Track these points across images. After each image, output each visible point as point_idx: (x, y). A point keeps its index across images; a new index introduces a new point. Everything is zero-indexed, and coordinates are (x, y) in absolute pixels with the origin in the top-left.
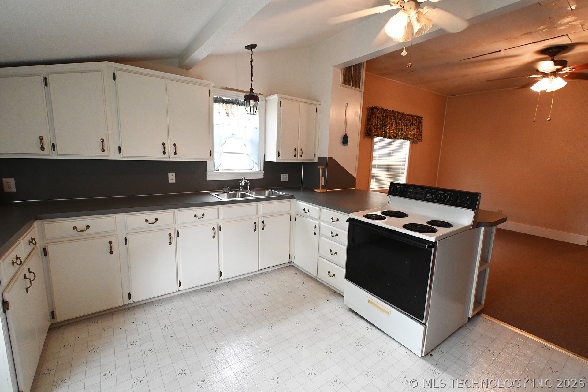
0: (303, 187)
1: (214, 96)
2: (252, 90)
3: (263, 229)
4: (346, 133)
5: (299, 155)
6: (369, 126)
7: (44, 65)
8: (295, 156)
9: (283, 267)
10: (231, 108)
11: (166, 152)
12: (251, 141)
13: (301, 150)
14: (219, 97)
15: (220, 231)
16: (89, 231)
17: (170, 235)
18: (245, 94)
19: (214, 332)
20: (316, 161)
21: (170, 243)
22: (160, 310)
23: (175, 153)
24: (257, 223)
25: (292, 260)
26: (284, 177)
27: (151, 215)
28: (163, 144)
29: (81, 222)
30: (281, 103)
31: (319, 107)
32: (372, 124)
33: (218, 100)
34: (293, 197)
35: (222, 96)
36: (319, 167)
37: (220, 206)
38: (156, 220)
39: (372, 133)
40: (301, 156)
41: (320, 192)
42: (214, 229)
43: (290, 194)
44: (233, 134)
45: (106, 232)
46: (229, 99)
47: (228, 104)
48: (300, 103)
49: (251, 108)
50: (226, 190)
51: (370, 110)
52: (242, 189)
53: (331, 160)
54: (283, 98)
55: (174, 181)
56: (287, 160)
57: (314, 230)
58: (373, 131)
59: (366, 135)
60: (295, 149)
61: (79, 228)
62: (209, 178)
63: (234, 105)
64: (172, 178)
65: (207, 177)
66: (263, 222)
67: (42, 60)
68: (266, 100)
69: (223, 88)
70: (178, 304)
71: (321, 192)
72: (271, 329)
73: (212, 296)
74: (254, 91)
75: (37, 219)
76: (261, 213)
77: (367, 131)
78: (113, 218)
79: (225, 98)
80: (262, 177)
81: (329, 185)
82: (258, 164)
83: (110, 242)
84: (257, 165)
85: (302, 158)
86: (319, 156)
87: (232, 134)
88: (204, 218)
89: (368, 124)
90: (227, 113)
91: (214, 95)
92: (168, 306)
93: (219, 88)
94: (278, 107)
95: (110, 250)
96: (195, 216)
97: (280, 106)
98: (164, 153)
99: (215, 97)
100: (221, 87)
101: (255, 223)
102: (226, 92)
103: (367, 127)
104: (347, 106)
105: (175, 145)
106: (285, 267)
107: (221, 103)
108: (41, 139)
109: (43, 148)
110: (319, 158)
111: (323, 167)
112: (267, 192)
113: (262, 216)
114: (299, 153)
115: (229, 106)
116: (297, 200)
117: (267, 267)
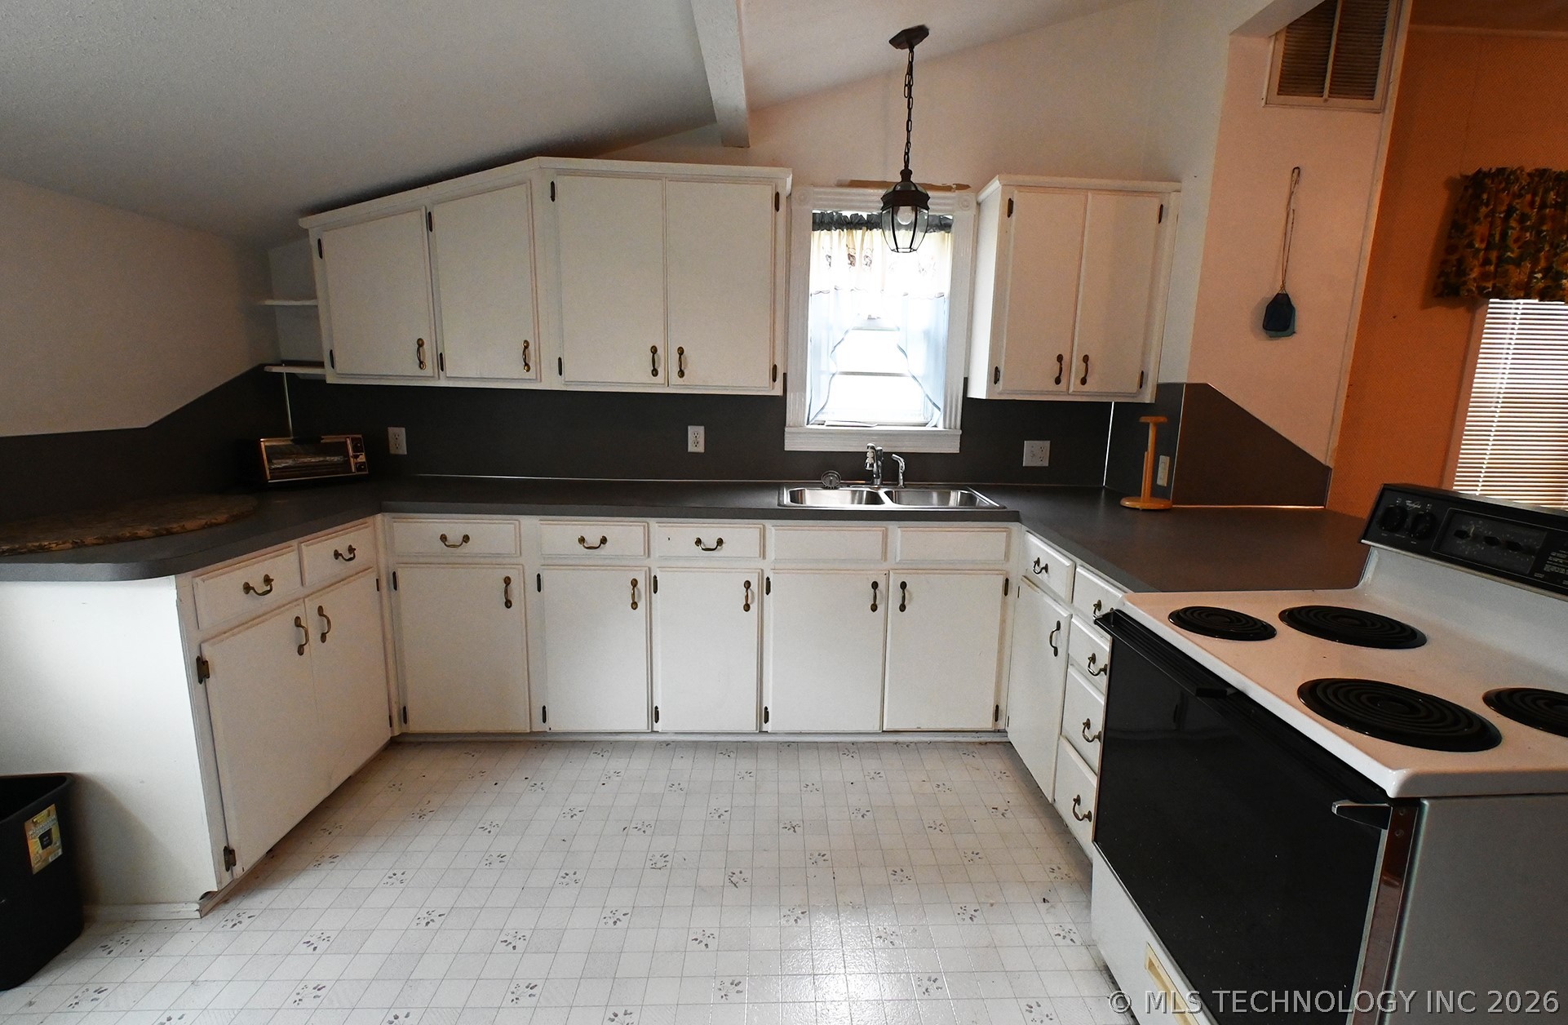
0: (1106, 490)
1: (814, 211)
2: (906, 174)
3: (903, 608)
4: (1283, 287)
5: (1076, 377)
6: (1454, 257)
7: (426, 187)
8: (1058, 381)
9: (974, 740)
10: (863, 240)
11: (661, 370)
12: (927, 334)
13: (1086, 359)
14: (829, 212)
15: (767, 594)
16: (467, 548)
17: (634, 583)
18: (882, 192)
19: (654, 866)
20: (1148, 397)
21: (634, 605)
22: (594, 767)
23: (681, 374)
24: (881, 586)
25: (1001, 725)
26: (1035, 453)
27: (593, 528)
28: (654, 350)
29: (454, 525)
30: (1011, 202)
31: (1172, 202)
32: (1471, 245)
33: (823, 223)
34: (1014, 517)
35: (837, 207)
36: (1143, 419)
37: (768, 523)
38: (604, 540)
39: (1465, 283)
40: (1084, 381)
41: (1138, 509)
42: (748, 585)
43: (1011, 504)
44: (872, 317)
45: (499, 555)
46: (860, 213)
47: (856, 229)
48: (1087, 197)
49: (896, 233)
50: (831, 481)
51: (1466, 188)
52: (879, 480)
53: (1202, 394)
54: (1020, 186)
55: (701, 449)
56: (1030, 393)
57: (1051, 637)
58: (1474, 275)
59: (1440, 295)
60: (1060, 358)
61: (451, 539)
62: (792, 444)
63: (875, 230)
64: (696, 439)
65: (786, 441)
66: (903, 585)
67: (424, 175)
68: (979, 204)
69: (840, 185)
70: (637, 765)
71: (1144, 510)
72: (796, 921)
73: (724, 769)
74: (913, 179)
75: (381, 510)
76: (898, 559)
77: (1442, 279)
78: (513, 526)
79: (848, 214)
80: (953, 447)
81: (1186, 486)
82: (942, 407)
83: (507, 581)
84: (939, 409)
85: (1086, 388)
86: (1162, 380)
87: (870, 318)
88: (721, 552)
89: (1451, 249)
90: (850, 256)
91: (815, 207)
92: (617, 763)
93: (831, 186)
94: (1001, 217)
95: (505, 600)
96: (699, 542)
97: (1009, 216)
98: (655, 372)
99: (819, 212)
100: (836, 183)
101: (875, 585)
102: (848, 194)
103: (1444, 262)
104: (1297, 182)
105: (681, 351)
106: (980, 743)
107: (836, 229)
108: (420, 343)
109: (421, 363)
110: (1161, 388)
111: (1162, 419)
112: (955, 498)
113: (900, 567)
114: (1077, 366)
115: (858, 233)
116: (1028, 529)
117: (913, 727)
